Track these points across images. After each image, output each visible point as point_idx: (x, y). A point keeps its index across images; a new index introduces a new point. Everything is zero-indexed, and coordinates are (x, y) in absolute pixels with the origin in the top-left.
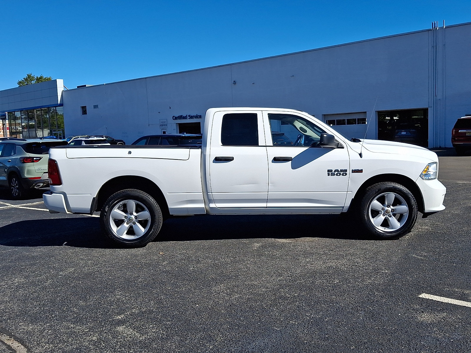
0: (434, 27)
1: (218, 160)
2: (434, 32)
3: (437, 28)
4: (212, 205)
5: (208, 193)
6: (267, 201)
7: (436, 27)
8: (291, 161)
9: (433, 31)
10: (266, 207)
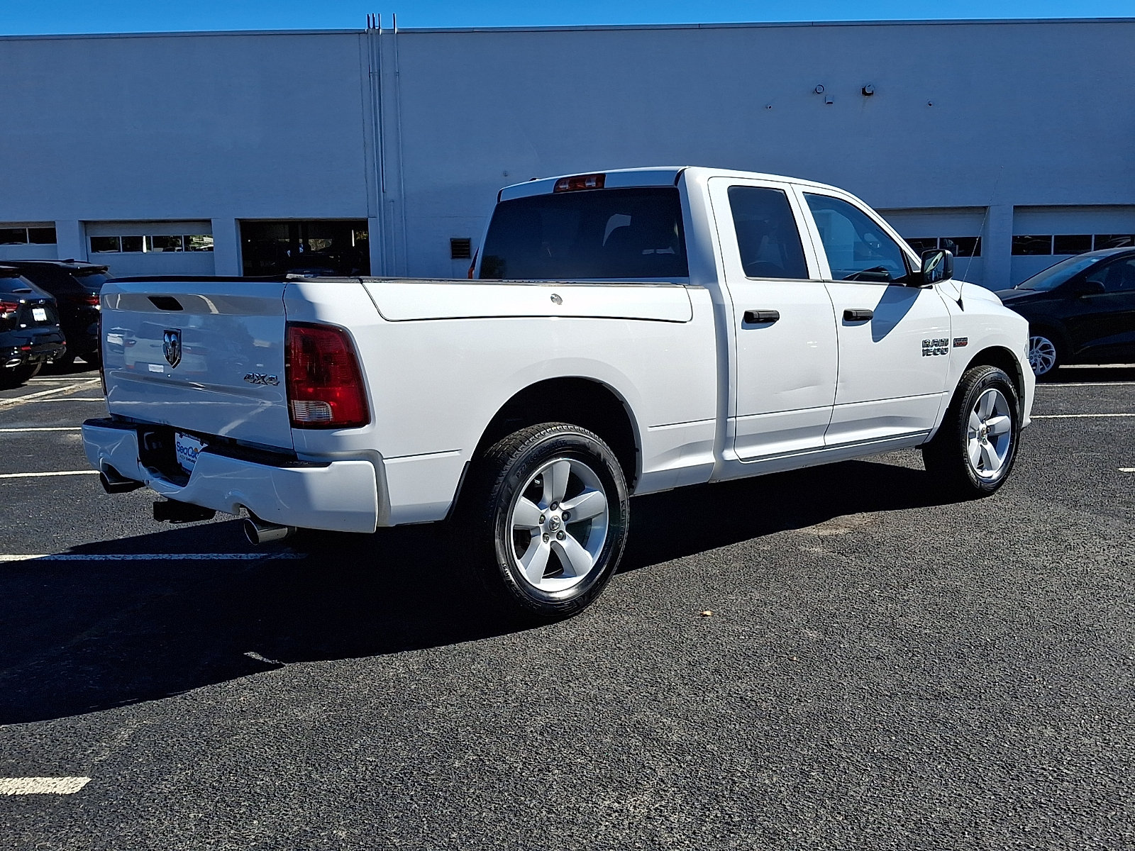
0: (371, 27)
1: (751, 319)
2: (372, 38)
3: (379, 29)
4: (729, 455)
5: (728, 420)
6: (826, 430)
7: (377, 28)
8: (870, 321)
9: (370, 35)
10: (823, 448)
